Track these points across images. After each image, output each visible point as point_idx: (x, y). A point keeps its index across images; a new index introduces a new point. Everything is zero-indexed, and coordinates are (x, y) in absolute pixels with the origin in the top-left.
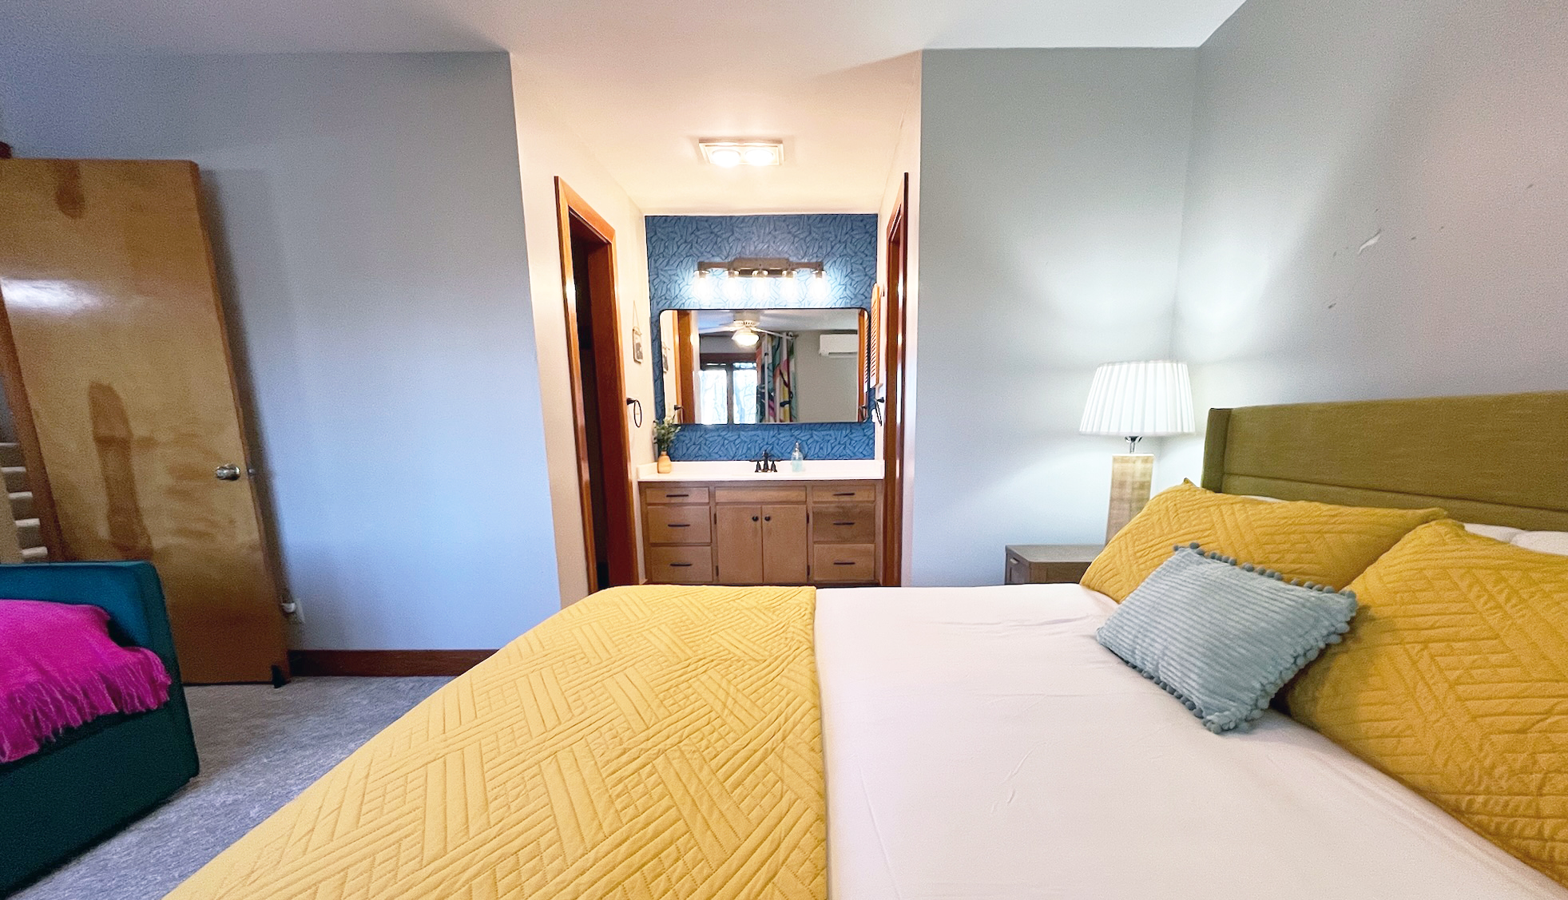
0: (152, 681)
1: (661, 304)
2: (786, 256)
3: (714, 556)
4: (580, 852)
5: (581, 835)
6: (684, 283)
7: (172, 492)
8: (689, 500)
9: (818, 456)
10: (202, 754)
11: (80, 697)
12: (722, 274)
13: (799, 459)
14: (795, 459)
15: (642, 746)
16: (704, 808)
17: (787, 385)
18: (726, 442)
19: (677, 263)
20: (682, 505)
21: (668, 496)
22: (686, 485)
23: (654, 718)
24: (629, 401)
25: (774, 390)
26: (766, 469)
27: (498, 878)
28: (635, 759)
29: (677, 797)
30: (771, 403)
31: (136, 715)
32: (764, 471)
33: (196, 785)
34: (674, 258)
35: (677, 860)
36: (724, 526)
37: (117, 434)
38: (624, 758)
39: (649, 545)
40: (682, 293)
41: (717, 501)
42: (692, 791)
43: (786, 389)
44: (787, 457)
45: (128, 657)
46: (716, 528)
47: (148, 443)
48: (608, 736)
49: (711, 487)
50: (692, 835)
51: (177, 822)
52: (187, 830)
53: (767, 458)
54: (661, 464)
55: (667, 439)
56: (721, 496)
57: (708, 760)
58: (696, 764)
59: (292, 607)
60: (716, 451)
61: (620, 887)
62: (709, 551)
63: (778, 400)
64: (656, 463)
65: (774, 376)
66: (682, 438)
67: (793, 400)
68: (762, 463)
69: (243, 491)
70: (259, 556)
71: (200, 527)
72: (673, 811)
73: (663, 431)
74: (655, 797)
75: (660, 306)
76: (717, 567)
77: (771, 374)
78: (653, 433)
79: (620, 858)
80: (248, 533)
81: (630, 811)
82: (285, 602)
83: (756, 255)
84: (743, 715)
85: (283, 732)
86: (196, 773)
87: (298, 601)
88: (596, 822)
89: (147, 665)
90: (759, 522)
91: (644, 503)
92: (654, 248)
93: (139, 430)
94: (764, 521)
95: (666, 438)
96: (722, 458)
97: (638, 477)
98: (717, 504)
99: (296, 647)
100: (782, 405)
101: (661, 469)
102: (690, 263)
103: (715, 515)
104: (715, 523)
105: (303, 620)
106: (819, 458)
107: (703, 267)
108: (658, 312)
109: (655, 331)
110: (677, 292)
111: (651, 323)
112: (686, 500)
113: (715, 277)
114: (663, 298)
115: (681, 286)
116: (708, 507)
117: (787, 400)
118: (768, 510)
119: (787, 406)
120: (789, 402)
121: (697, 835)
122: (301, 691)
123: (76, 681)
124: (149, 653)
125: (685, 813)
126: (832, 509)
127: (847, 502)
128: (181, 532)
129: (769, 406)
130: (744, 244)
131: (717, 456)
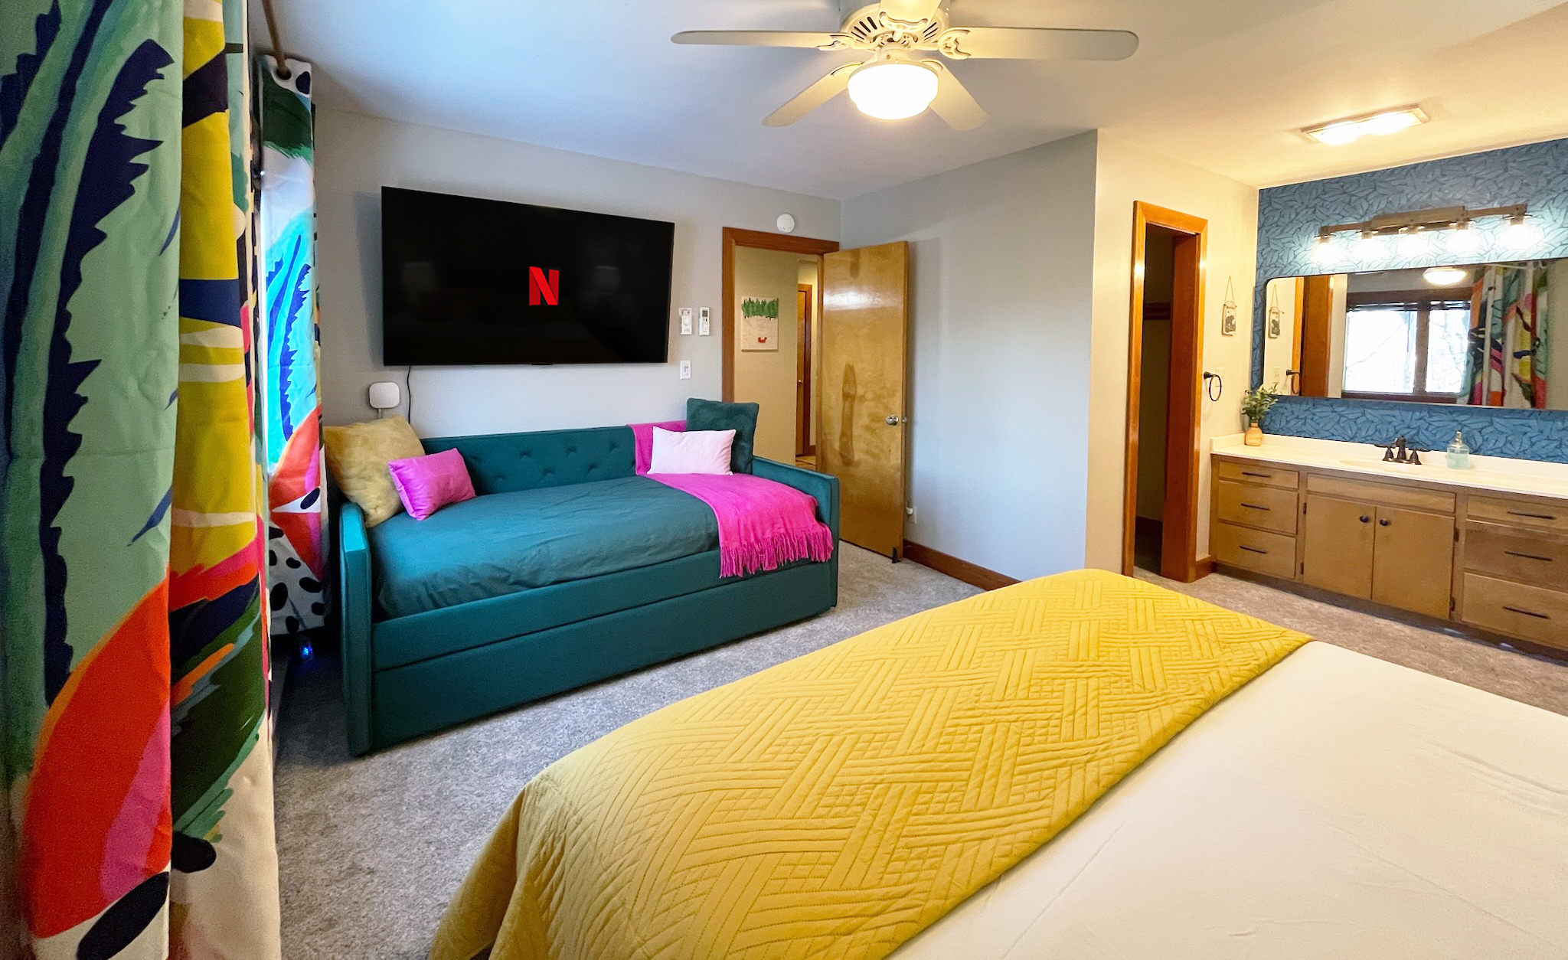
0: (826, 545)
1: (1269, 273)
2: (1461, 203)
3: (1299, 551)
4: (903, 752)
5: (910, 744)
6: (1302, 249)
7: (868, 428)
8: (1272, 482)
9: (1502, 452)
10: (841, 594)
11: (796, 544)
12: (1356, 236)
13: (1462, 452)
14: (1453, 451)
15: (987, 711)
16: (989, 773)
17: (1531, 329)
18: (1343, 419)
19: (1294, 230)
20: (1261, 485)
21: (1244, 473)
22: (1273, 466)
23: (1013, 695)
24: (1207, 376)
25: (1503, 335)
26: (1402, 458)
27: (860, 741)
28: (976, 717)
29: (979, 756)
30: (1496, 352)
31: (815, 562)
32: (1398, 460)
33: (834, 612)
34: (1291, 226)
35: (945, 792)
36: (1315, 519)
37: (852, 393)
38: (970, 713)
39: (1216, 519)
40: (1297, 260)
41: (1309, 488)
42: (992, 757)
43: (1528, 334)
44: (1440, 445)
45: (819, 529)
46: (1305, 519)
47: (863, 399)
48: (973, 692)
49: (1302, 473)
50: (967, 785)
51: (819, 631)
52: (821, 638)
53: (1405, 448)
54: (1249, 436)
55: (1260, 411)
56: (1313, 483)
57: (1021, 744)
58: (1010, 742)
59: (911, 511)
60: (1327, 428)
61: (904, 784)
62: (1294, 542)
63: (1510, 349)
64: (1243, 434)
65: (1504, 319)
66: (1282, 410)
67: (1541, 353)
68: (1395, 451)
69: (898, 431)
70: (898, 475)
71: (876, 451)
72: (969, 763)
73: (1254, 403)
74: (967, 748)
75: (1267, 275)
76: (1302, 565)
77: (1499, 314)
78: (1243, 403)
79: (917, 769)
80: (896, 459)
81: (946, 747)
82: (908, 506)
83: (1410, 207)
84: (1079, 726)
85: (884, 596)
86: (835, 605)
87: (915, 508)
88: (922, 742)
89: (825, 534)
90: (1371, 524)
91: (1215, 477)
92: (1266, 219)
93: (860, 391)
94: (1378, 524)
95: (1257, 410)
96: (1335, 438)
97: (1211, 449)
98: (1309, 492)
99: (909, 539)
100: (1518, 355)
101: (1248, 442)
102: (1311, 228)
103: (1305, 504)
104: (1305, 512)
105: (916, 522)
106: (1503, 454)
107: (1325, 232)
108: (1265, 280)
109: (1259, 300)
110: (1291, 259)
111: (1256, 292)
112: (1266, 481)
113: (1344, 239)
114: (1273, 266)
115: (1296, 253)
116: (1296, 493)
117: (1528, 348)
118: (1386, 513)
119: (1527, 359)
120: (1533, 353)
121: (969, 787)
122: (906, 570)
123: (797, 537)
124: (828, 530)
125: (974, 770)
126: (1505, 529)
127: (1541, 527)
128: (867, 452)
129: (1492, 357)
130: (1390, 199)
131: (1327, 434)
